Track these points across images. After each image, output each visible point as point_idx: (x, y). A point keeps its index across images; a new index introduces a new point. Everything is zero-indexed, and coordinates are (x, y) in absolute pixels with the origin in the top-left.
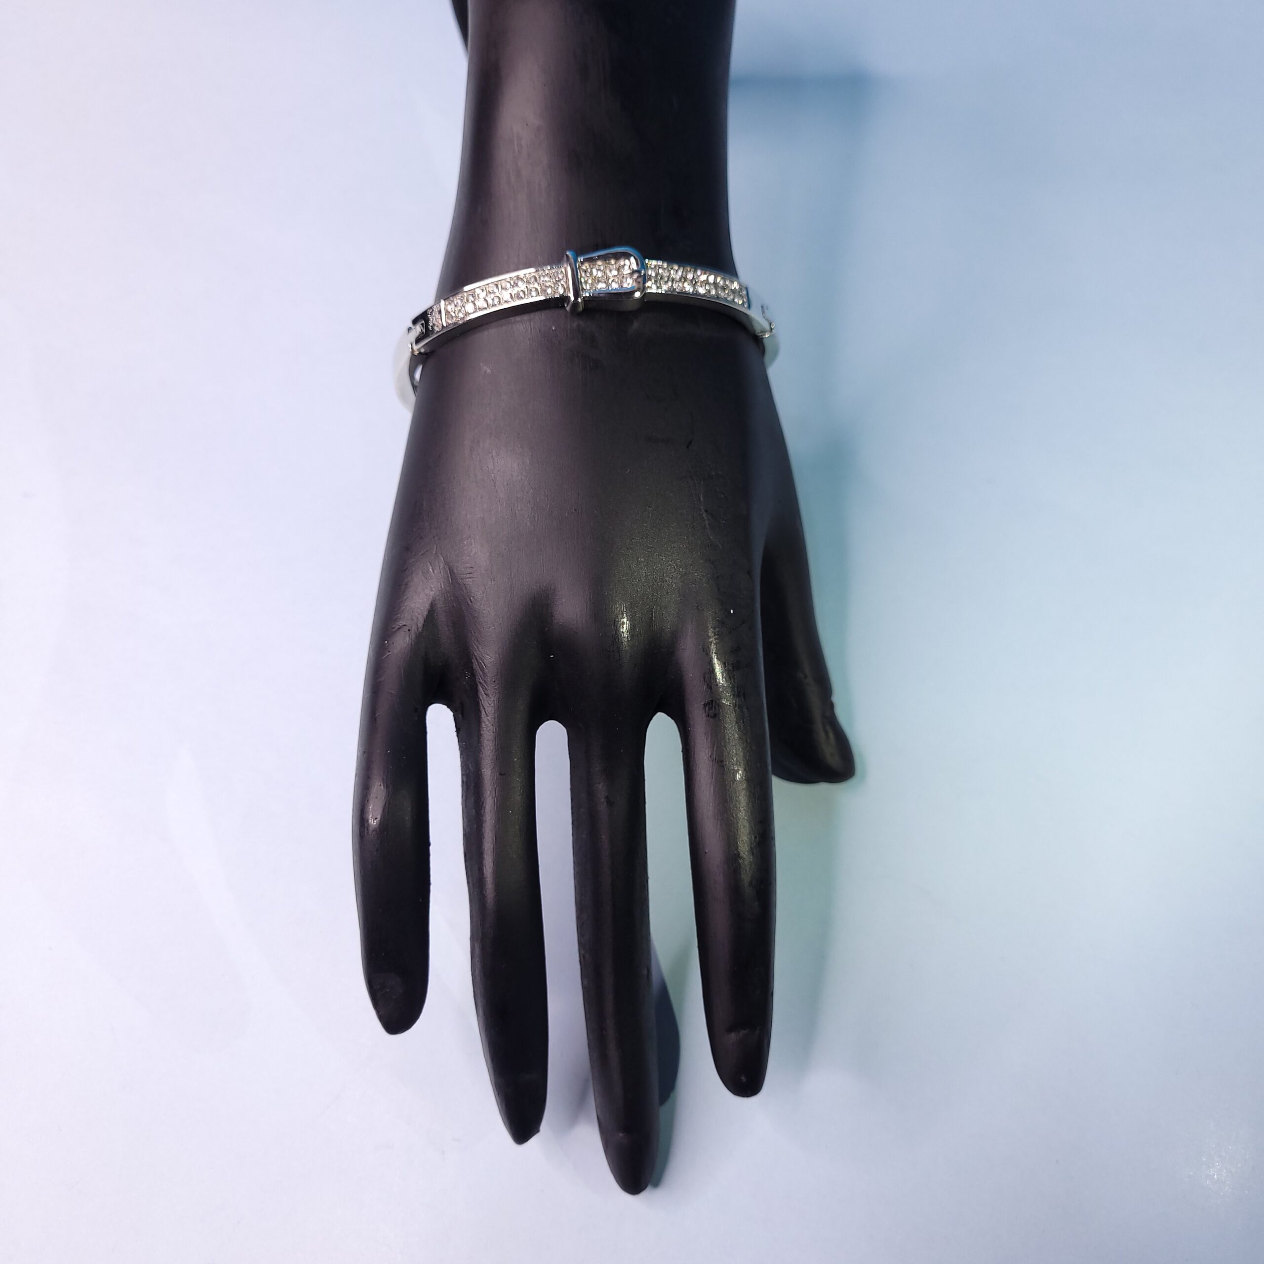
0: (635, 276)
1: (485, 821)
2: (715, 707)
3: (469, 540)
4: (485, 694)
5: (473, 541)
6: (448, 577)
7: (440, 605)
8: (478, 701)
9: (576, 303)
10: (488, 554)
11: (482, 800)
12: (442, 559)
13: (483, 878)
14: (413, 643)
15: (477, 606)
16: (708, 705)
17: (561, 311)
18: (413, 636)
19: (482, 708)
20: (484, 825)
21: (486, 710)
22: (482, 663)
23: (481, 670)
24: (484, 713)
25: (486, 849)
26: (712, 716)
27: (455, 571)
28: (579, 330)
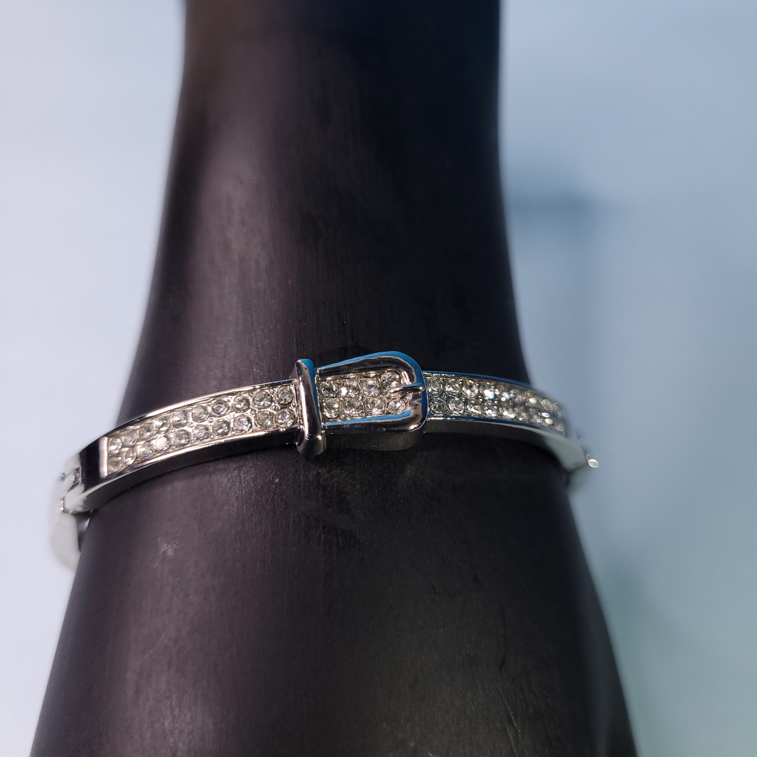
0: (409, 396)
9: (313, 441)
17: (290, 453)
28: (319, 483)
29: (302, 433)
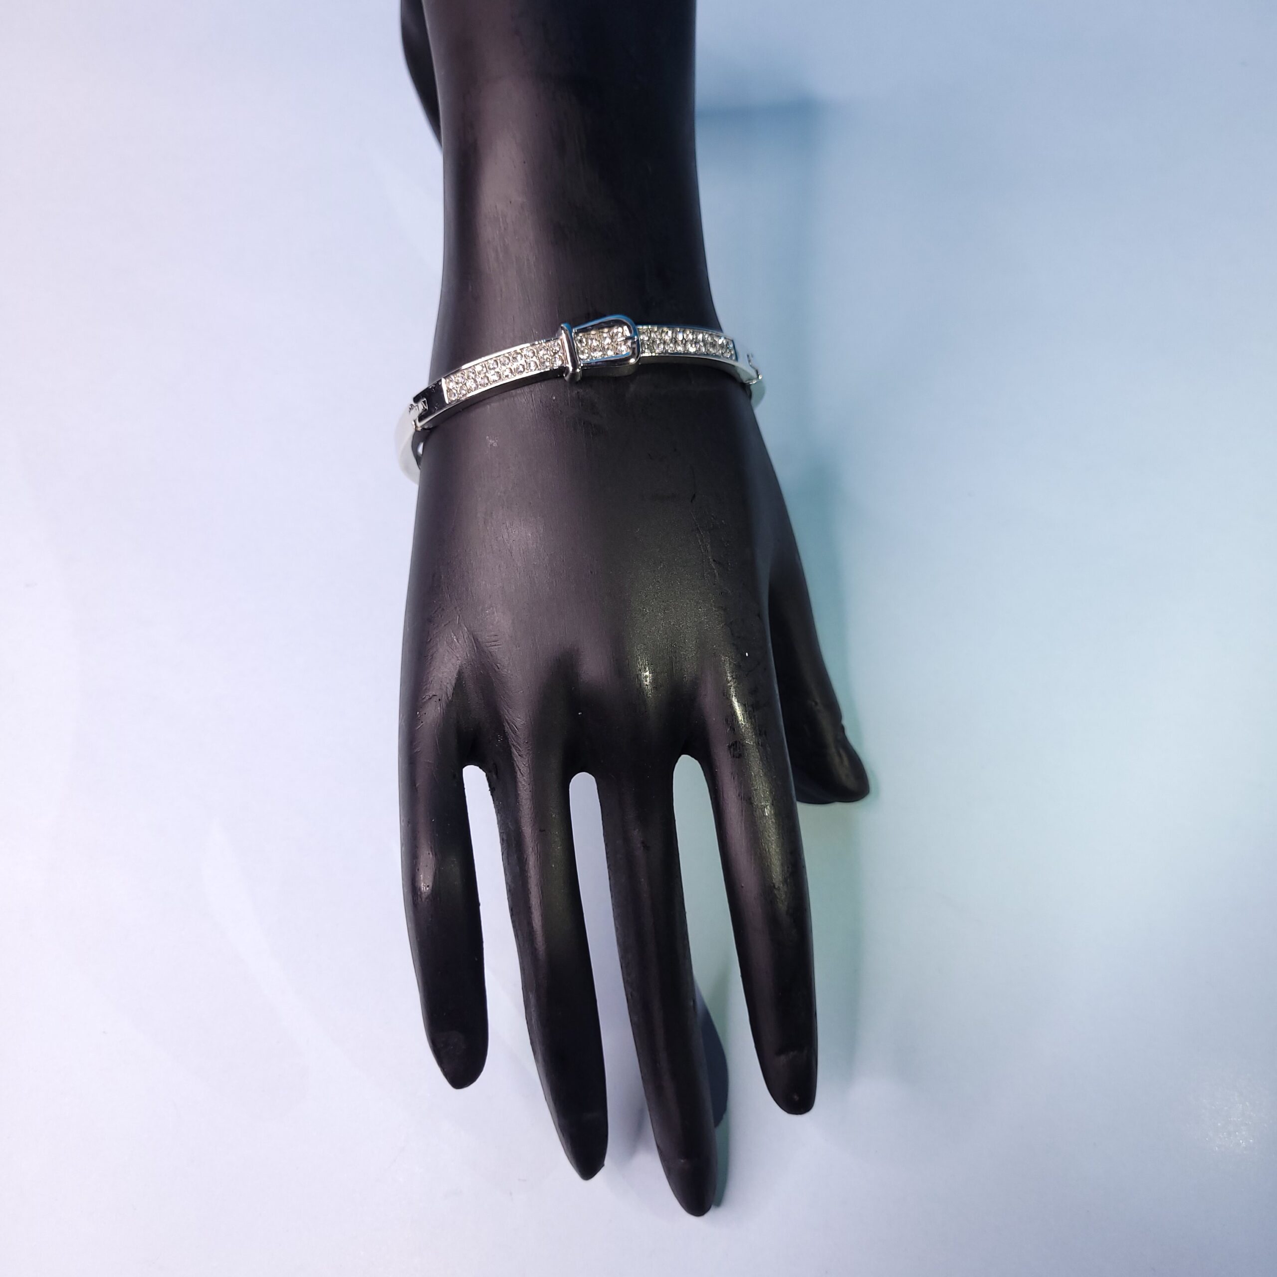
0: (629, 343)
1: (530, 877)
2: (739, 748)
3: (491, 608)
4: (519, 755)
5: (495, 609)
6: (473, 645)
7: (467, 673)
8: (513, 763)
9: (574, 374)
10: (511, 621)
11: (525, 857)
12: (466, 629)
13: (533, 931)
14: (444, 712)
15: (504, 672)
16: (732, 747)
17: (560, 381)
18: (444, 705)
19: (517, 769)
20: (529, 881)
21: (521, 771)
22: (514, 726)
23: (513, 733)
24: (520, 774)
25: (533, 903)
26: (737, 756)
27: (480, 639)
28: (579, 398)
29: (567, 368)
